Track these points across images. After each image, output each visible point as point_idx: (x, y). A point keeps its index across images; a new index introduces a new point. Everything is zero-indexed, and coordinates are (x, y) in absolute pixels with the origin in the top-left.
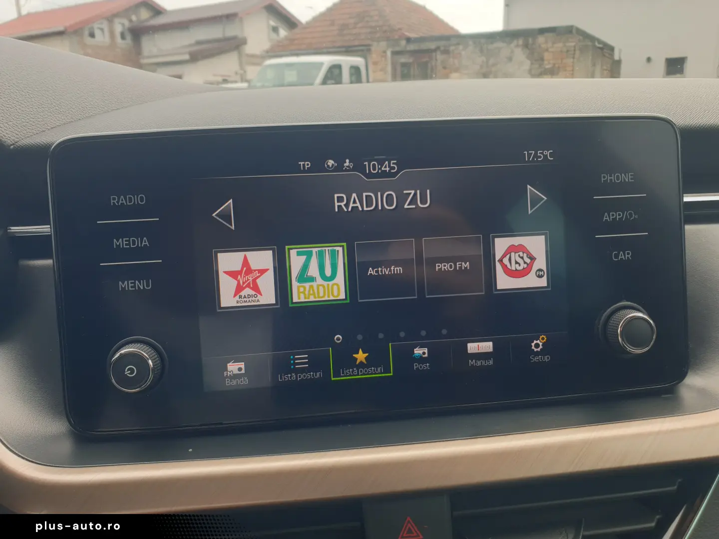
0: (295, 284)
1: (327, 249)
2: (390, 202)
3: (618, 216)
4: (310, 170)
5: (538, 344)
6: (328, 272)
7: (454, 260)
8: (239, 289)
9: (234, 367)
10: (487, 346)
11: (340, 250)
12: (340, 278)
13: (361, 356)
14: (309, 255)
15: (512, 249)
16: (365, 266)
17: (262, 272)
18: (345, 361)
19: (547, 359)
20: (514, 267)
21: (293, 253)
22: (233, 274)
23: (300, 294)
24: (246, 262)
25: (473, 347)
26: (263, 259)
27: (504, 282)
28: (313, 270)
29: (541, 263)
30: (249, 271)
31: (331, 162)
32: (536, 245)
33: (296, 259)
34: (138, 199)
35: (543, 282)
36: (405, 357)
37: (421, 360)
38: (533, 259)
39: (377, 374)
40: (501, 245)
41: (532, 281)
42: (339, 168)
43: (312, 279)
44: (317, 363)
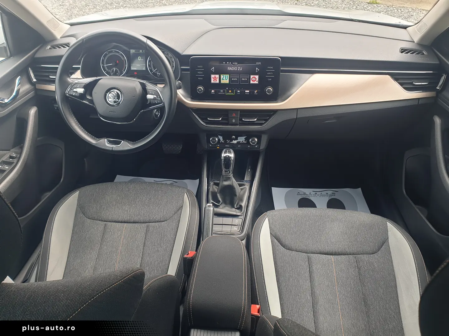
0: (222, 80)
1: (226, 75)
2: (236, 69)
3: (270, 73)
4: (225, 64)
5: (256, 92)
6: (226, 79)
7: (245, 78)
8: (214, 80)
9: (213, 91)
10: (248, 91)
11: (228, 76)
12: (228, 80)
13: (230, 91)
14: (224, 76)
15: (253, 77)
16: (232, 78)
17: (217, 78)
18: (228, 92)
19: (257, 94)
20: (253, 80)
21: (222, 75)
22: (213, 78)
23: (222, 82)
24: (215, 76)
25: (246, 91)
26: (217, 76)
27: (252, 82)
28: (224, 78)
29: (257, 80)
30: (215, 78)
31: (228, 63)
32: (257, 77)
33: (222, 77)
34: (202, 67)
35: (257, 83)
36: (236, 92)
37: (239, 93)
38: (256, 79)
39: (232, 94)
40: (252, 76)
41: (256, 82)
42: (229, 64)
43: (224, 80)
44: (224, 92)
